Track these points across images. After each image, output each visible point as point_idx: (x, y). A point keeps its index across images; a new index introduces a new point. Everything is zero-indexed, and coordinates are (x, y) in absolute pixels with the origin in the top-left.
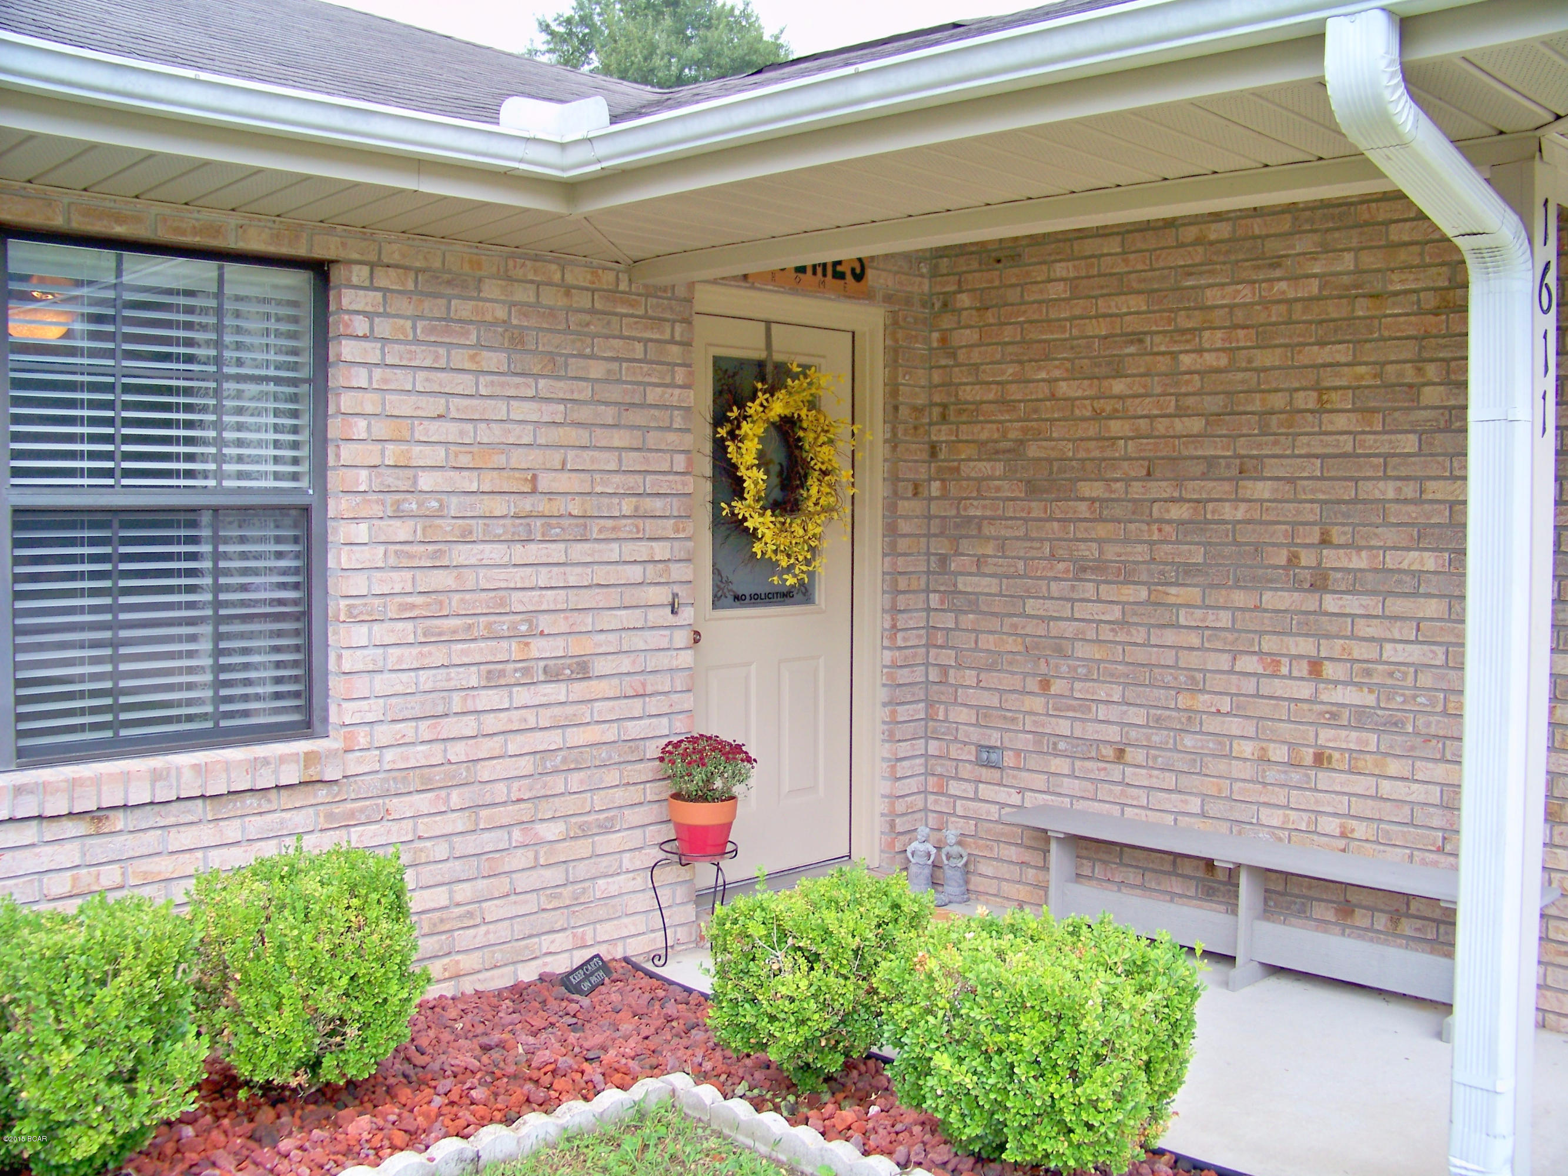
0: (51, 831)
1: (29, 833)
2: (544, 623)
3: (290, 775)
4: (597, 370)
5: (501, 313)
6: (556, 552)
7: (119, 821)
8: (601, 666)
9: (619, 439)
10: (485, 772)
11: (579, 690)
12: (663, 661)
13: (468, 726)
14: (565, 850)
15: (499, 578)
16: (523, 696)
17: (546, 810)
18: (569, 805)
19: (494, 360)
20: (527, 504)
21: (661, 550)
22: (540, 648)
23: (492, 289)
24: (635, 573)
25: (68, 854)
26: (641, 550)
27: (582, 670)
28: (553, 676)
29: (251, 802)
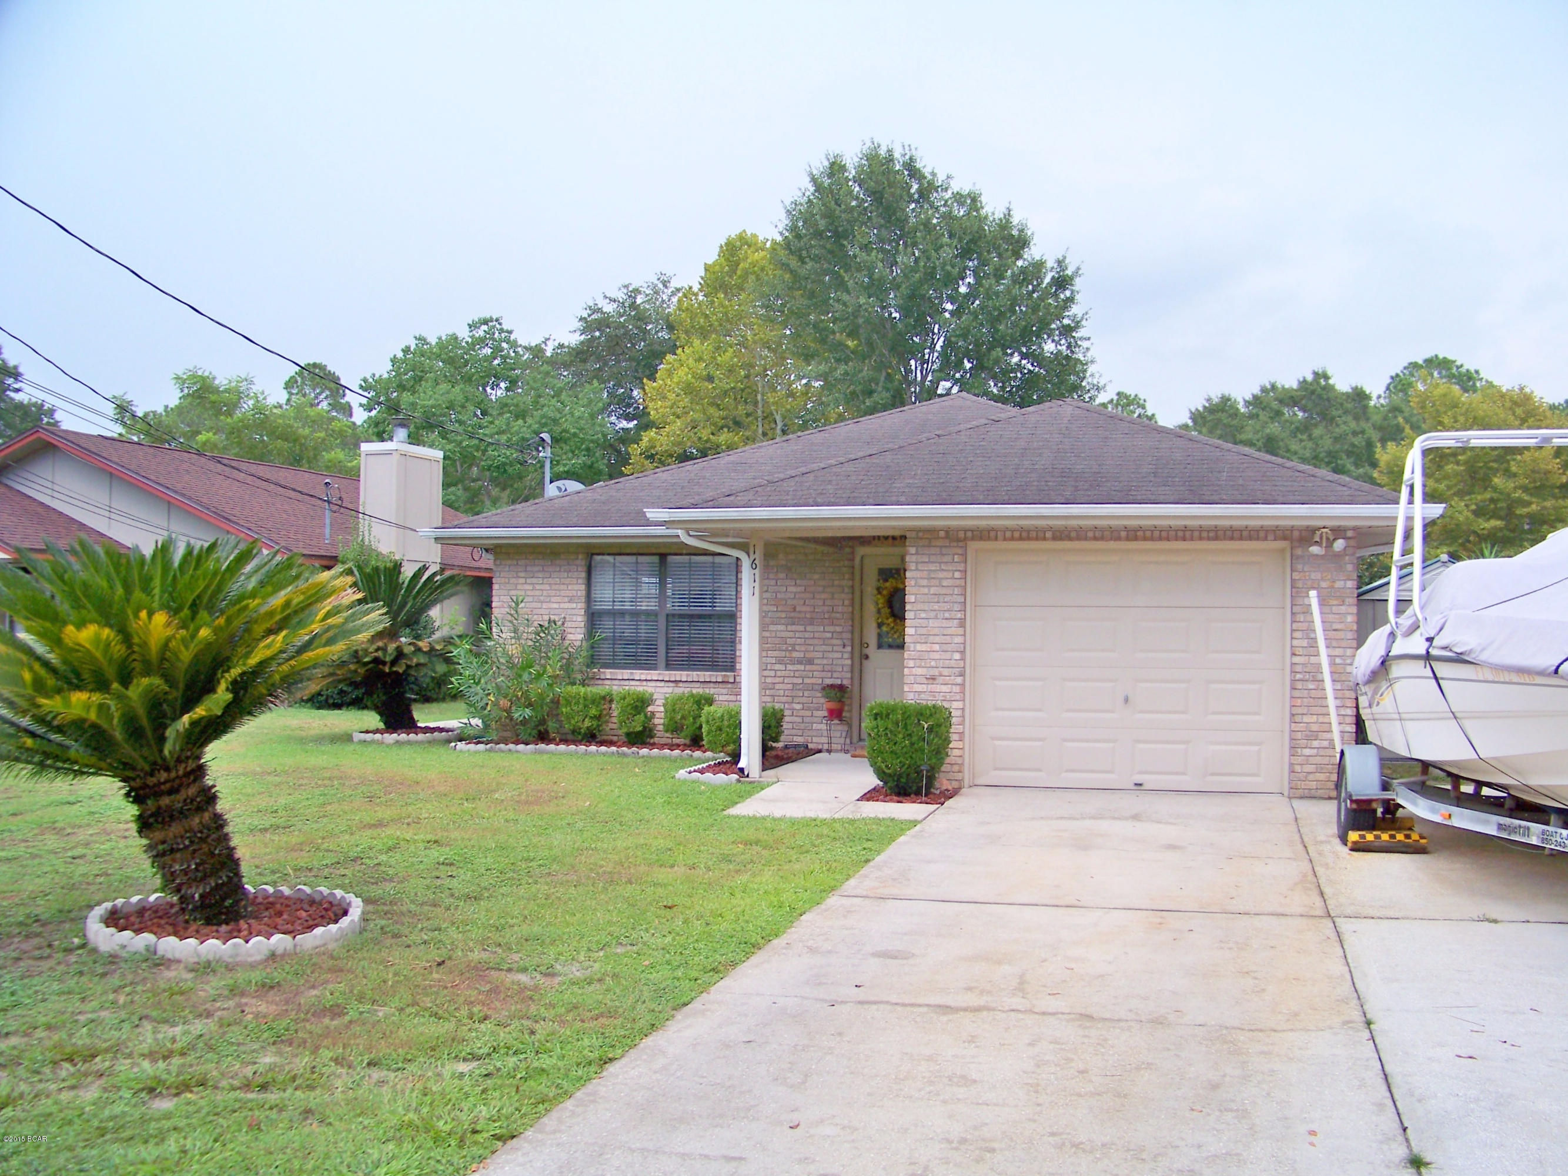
0: (667, 684)
1: (662, 684)
2: (797, 648)
3: (720, 680)
4: (816, 576)
5: (784, 563)
6: (802, 628)
7: (681, 684)
8: (816, 661)
9: (823, 596)
10: (777, 686)
11: (808, 667)
12: (840, 662)
13: (772, 673)
14: (802, 713)
15: (784, 634)
16: (789, 667)
17: (796, 700)
18: (804, 700)
19: (782, 575)
20: (792, 614)
21: (838, 629)
22: (795, 654)
23: (781, 556)
24: (829, 635)
25: (670, 690)
26: (831, 629)
27: (810, 662)
28: (800, 663)
29: (712, 685)
